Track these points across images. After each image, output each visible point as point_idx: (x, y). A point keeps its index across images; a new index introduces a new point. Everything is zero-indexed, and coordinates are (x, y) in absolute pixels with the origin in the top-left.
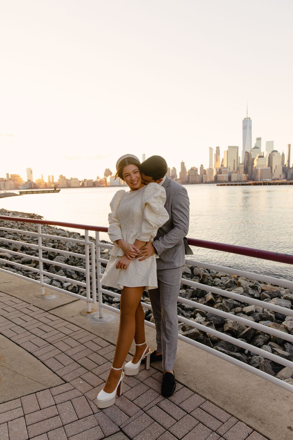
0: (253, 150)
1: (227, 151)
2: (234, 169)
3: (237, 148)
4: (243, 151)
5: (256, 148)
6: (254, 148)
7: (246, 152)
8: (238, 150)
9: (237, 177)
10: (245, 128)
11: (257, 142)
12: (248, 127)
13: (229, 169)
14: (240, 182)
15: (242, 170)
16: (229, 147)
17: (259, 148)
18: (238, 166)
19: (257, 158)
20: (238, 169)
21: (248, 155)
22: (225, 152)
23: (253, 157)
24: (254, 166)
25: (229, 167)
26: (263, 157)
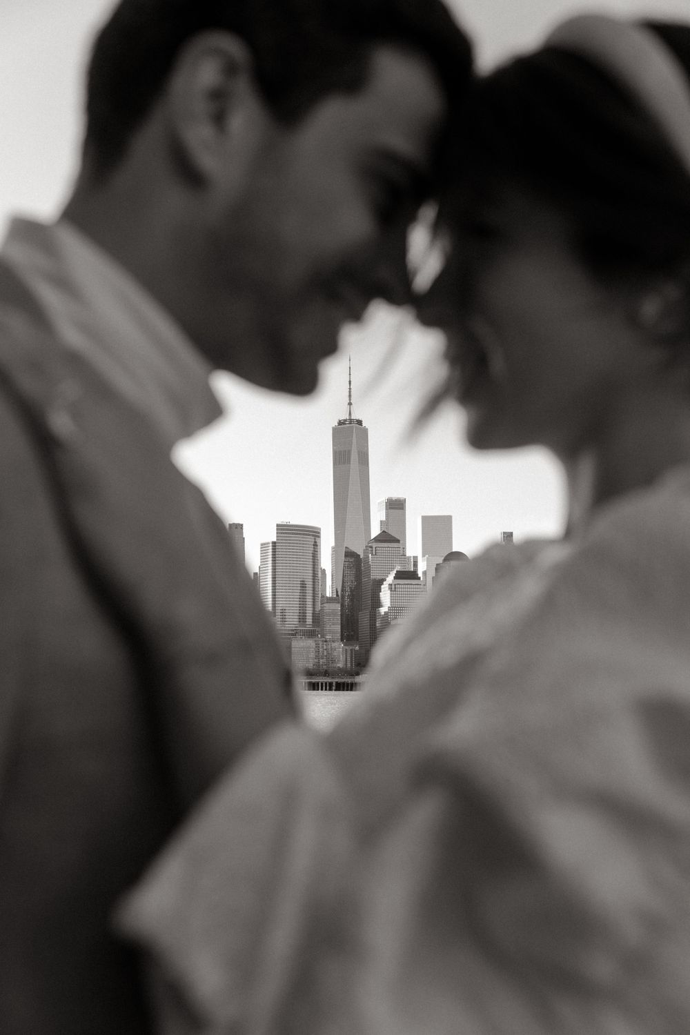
0: (374, 545)
1: (274, 543)
2: (302, 618)
3: (314, 533)
4: (335, 550)
5: (385, 537)
6: (377, 539)
7: (350, 554)
8: (316, 545)
9: (312, 655)
10: (341, 458)
11: (387, 515)
12: (354, 456)
13: (283, 620)
14: (326, 673)
15: (334, 627)
16: (283, 529)
17: (398, 541)
18: (318, 607)
19: (390, 578)
20: (317, 619)
21: (353, 564)
22: (263, 545)
23: (375, 575)
24: (383, 610)
25: (283, 611)
26: (413, 575)
